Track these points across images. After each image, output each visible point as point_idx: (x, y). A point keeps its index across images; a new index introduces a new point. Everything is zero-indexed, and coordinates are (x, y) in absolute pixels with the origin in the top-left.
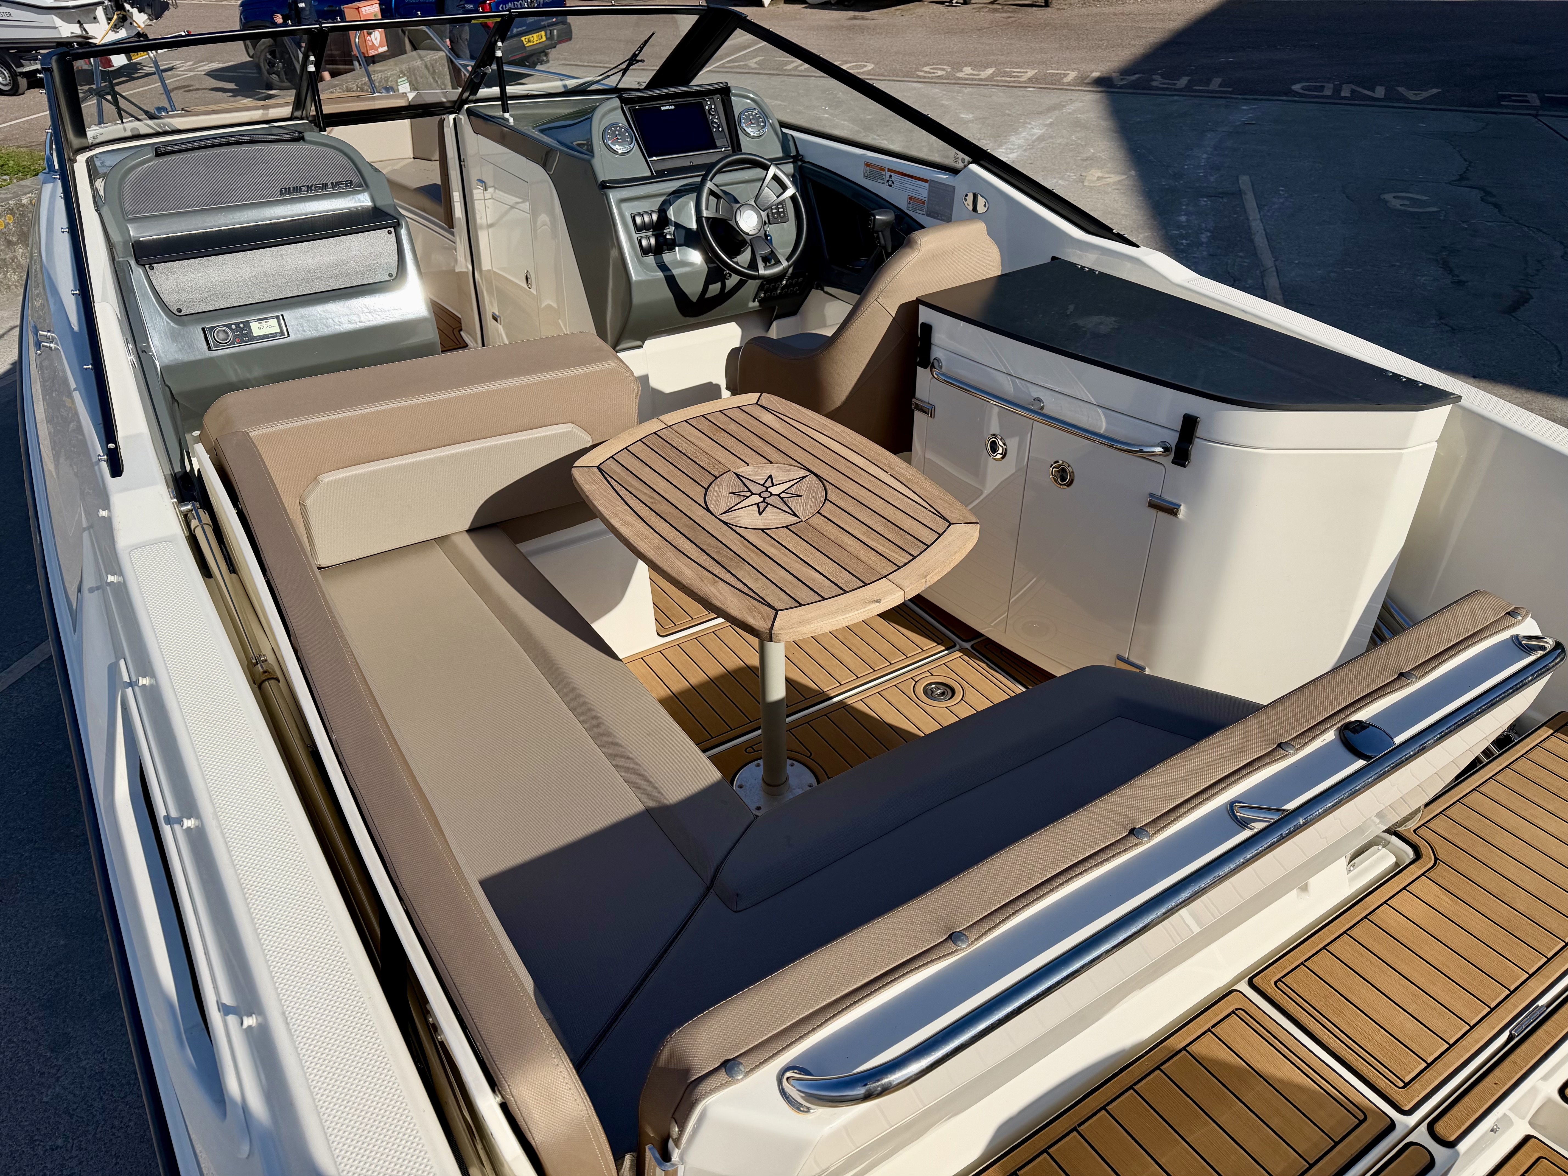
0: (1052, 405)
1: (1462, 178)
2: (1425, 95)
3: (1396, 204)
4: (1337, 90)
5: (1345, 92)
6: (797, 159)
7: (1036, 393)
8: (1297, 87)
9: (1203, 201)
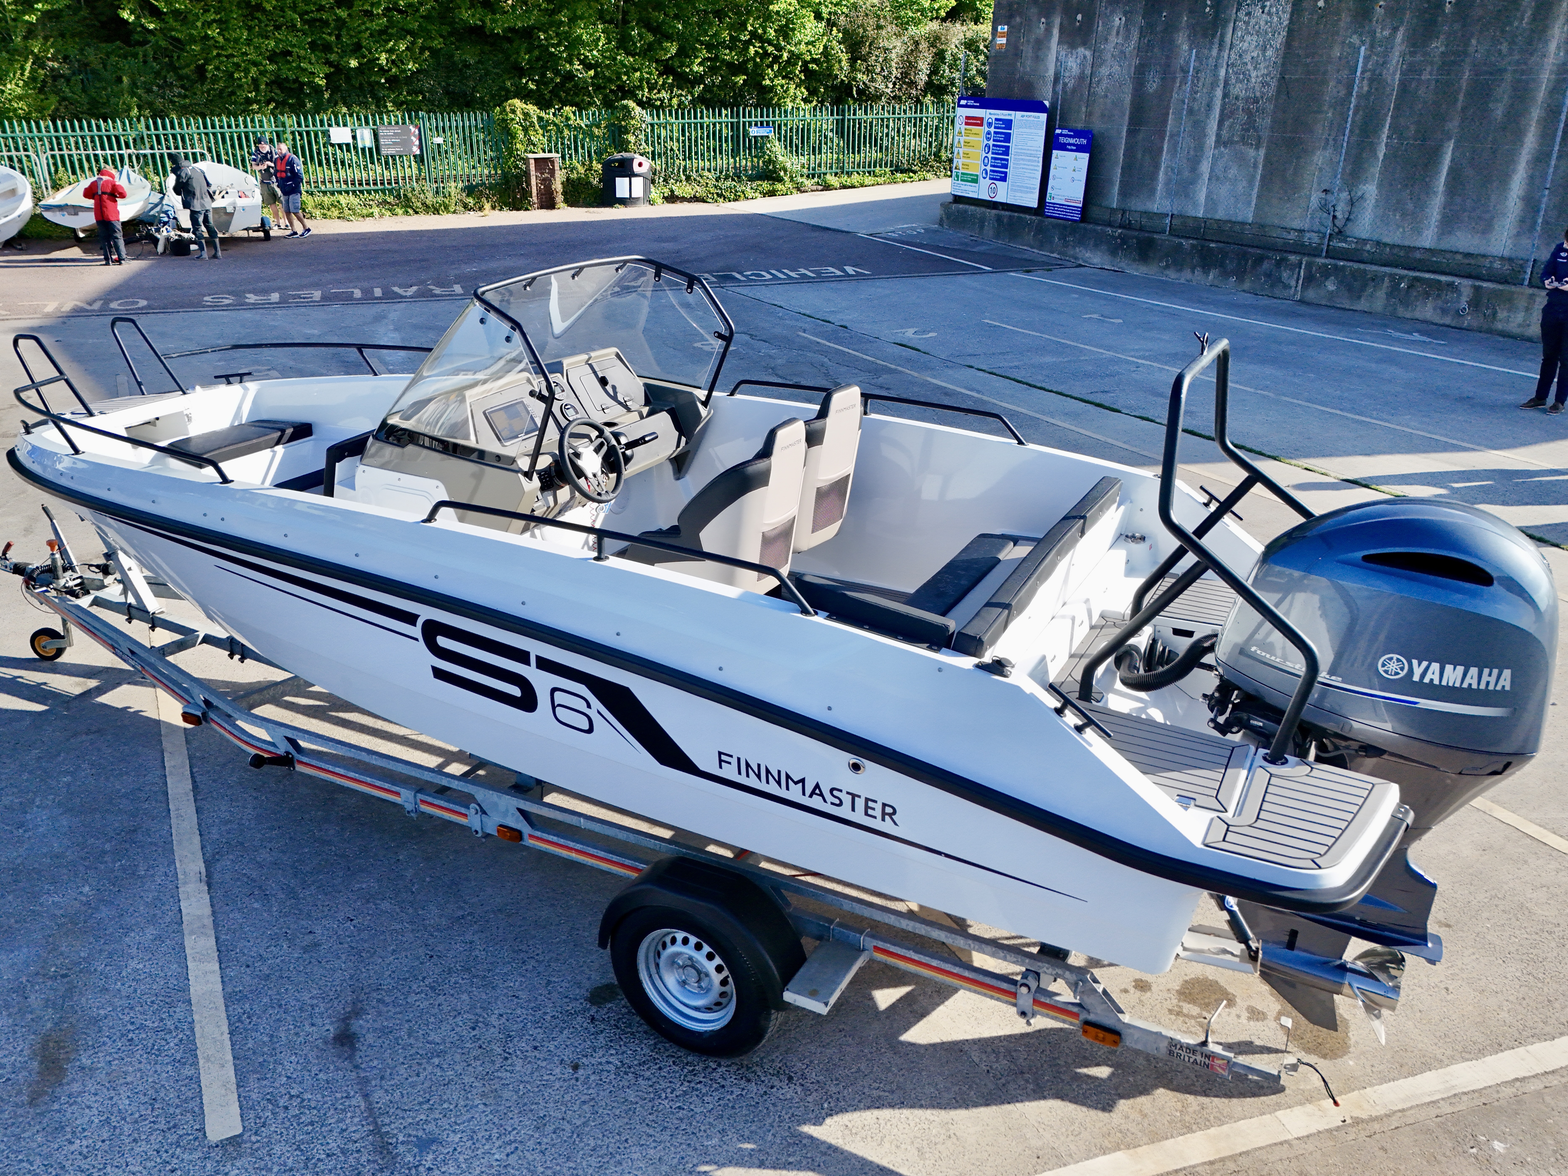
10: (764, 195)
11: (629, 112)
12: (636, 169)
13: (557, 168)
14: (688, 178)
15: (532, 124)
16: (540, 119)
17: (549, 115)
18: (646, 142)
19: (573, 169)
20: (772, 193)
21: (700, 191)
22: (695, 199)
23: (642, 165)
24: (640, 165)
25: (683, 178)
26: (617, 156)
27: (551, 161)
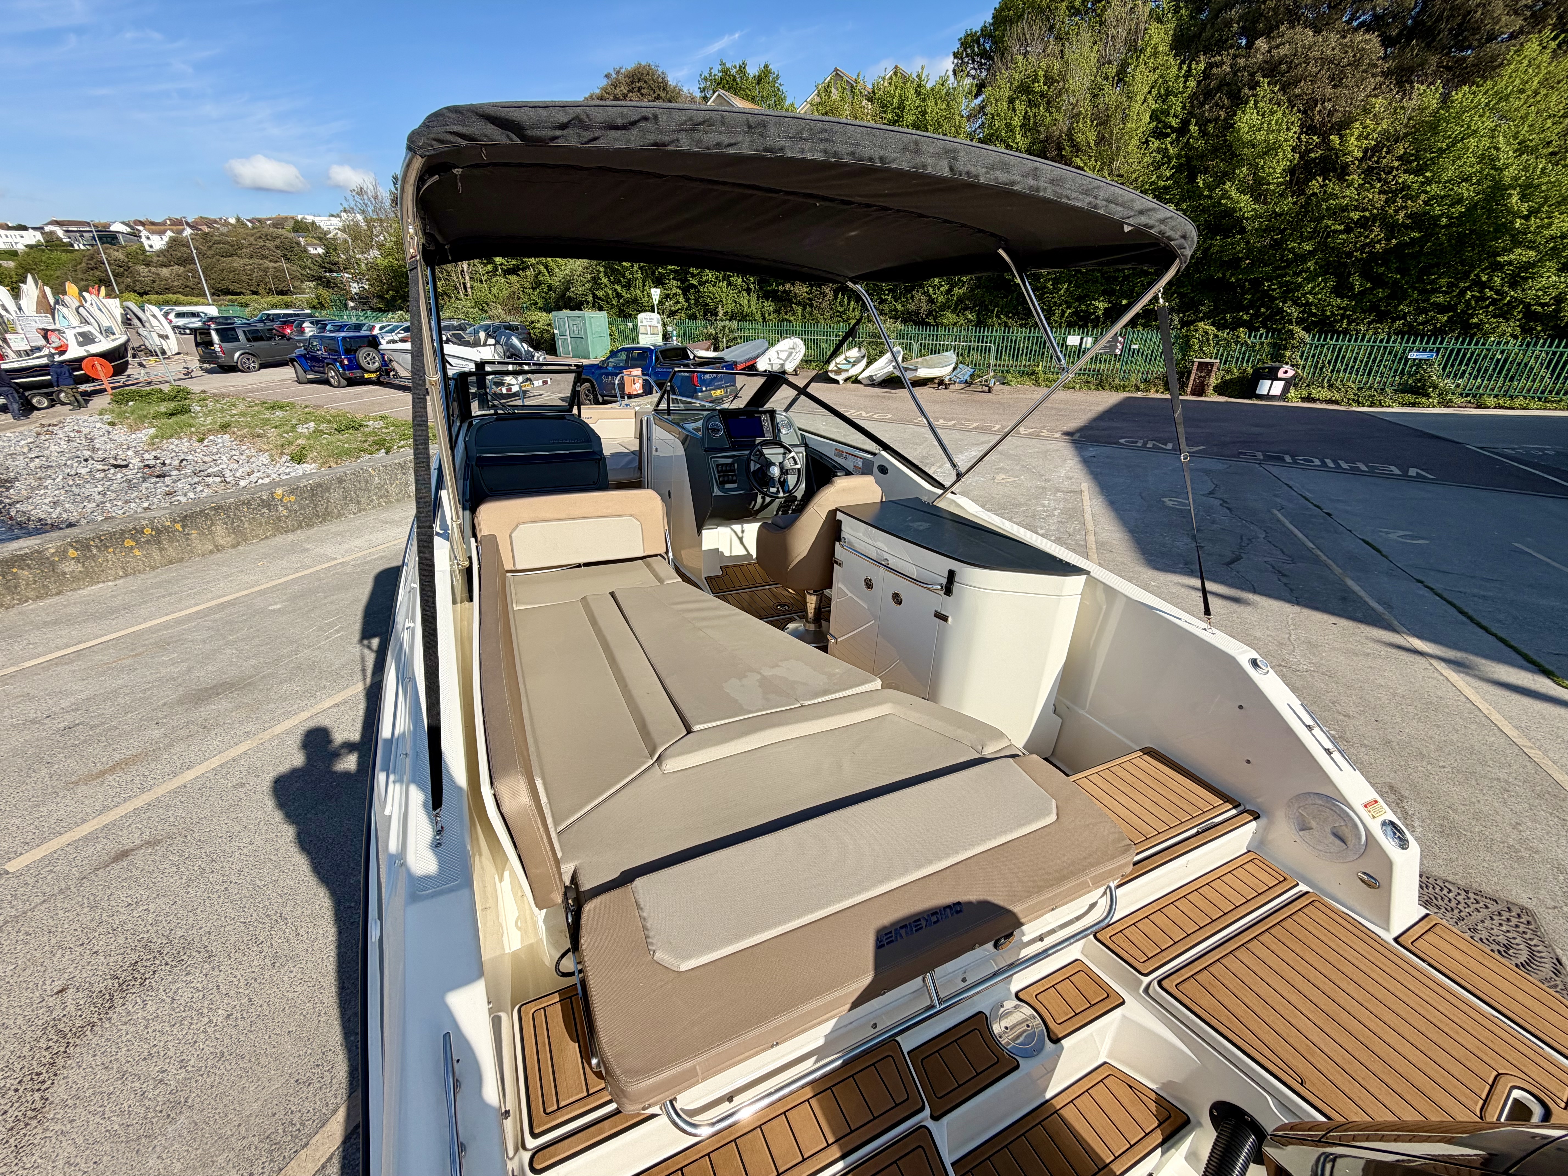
0: (893, 562)
1: (1211, 493)
2: (1195, 449)
3: (1170, 504)
4: (1145, 444)
5: (1150, 445)
6: (806, 446)
7: (887, 556)
8: (1122, 441)
9: (1059, 494)
10: (1403, 405)
11: (1293, 334)
12: (1281, 374)
13: (1215, 369)
14: (1331, 386)
15: (1208, 340)
16: (1216, 336)
17: (1222, 334)
18: (1301, 357)
19: (1228, 371)
20: (1413, 405)
21: (1337, 396)
22: (1330, 402)
23: (1286, 371)
24: (1286, 372)
25: (1326, 385)
26: (1270, 364)
27: (1212, 365)
